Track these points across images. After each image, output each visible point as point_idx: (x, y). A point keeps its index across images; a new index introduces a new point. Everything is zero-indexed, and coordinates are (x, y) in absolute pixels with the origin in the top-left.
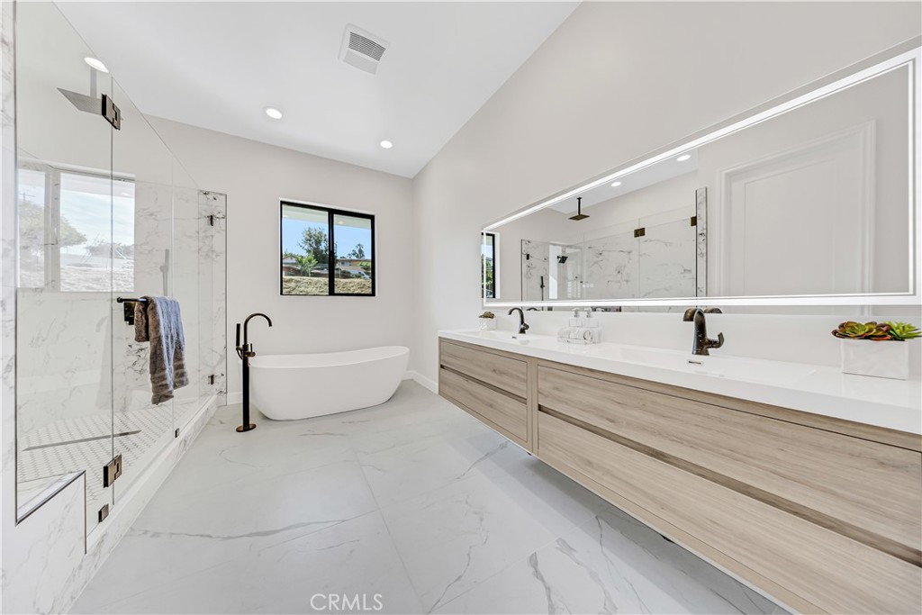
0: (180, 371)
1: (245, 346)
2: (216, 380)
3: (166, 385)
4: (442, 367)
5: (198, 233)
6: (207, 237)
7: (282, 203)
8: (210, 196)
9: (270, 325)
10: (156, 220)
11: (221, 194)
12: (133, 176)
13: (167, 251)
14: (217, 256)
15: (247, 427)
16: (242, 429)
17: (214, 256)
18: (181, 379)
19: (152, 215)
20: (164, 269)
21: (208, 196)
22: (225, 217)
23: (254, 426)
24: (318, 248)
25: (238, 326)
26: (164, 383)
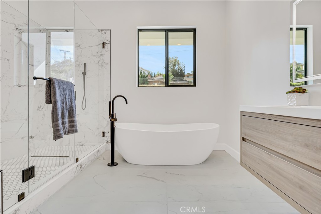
0: (72, 124)
1: (113, 115)
2: (105, 134)
3: (59, 130)
4: (243, 139)
5: (97, 53)
6: (102, 55)
7: (139, 30)
8: (103, 32)
9: (127, 103)
10: (80, 48)
11: (108, 30)
12: (72, 28)
13: (85, 64)
14: (106, 65)
15: (113, 164)
16: (110, 165)
17: (105, 66)
18: (73, 129)
19: (79, 46)
20: (84, 74)
21: (102, 32)
22: (110, 43)
23: (117, 165)
24: (174, 69)
25: (110, 102)
26: (57, 128)
